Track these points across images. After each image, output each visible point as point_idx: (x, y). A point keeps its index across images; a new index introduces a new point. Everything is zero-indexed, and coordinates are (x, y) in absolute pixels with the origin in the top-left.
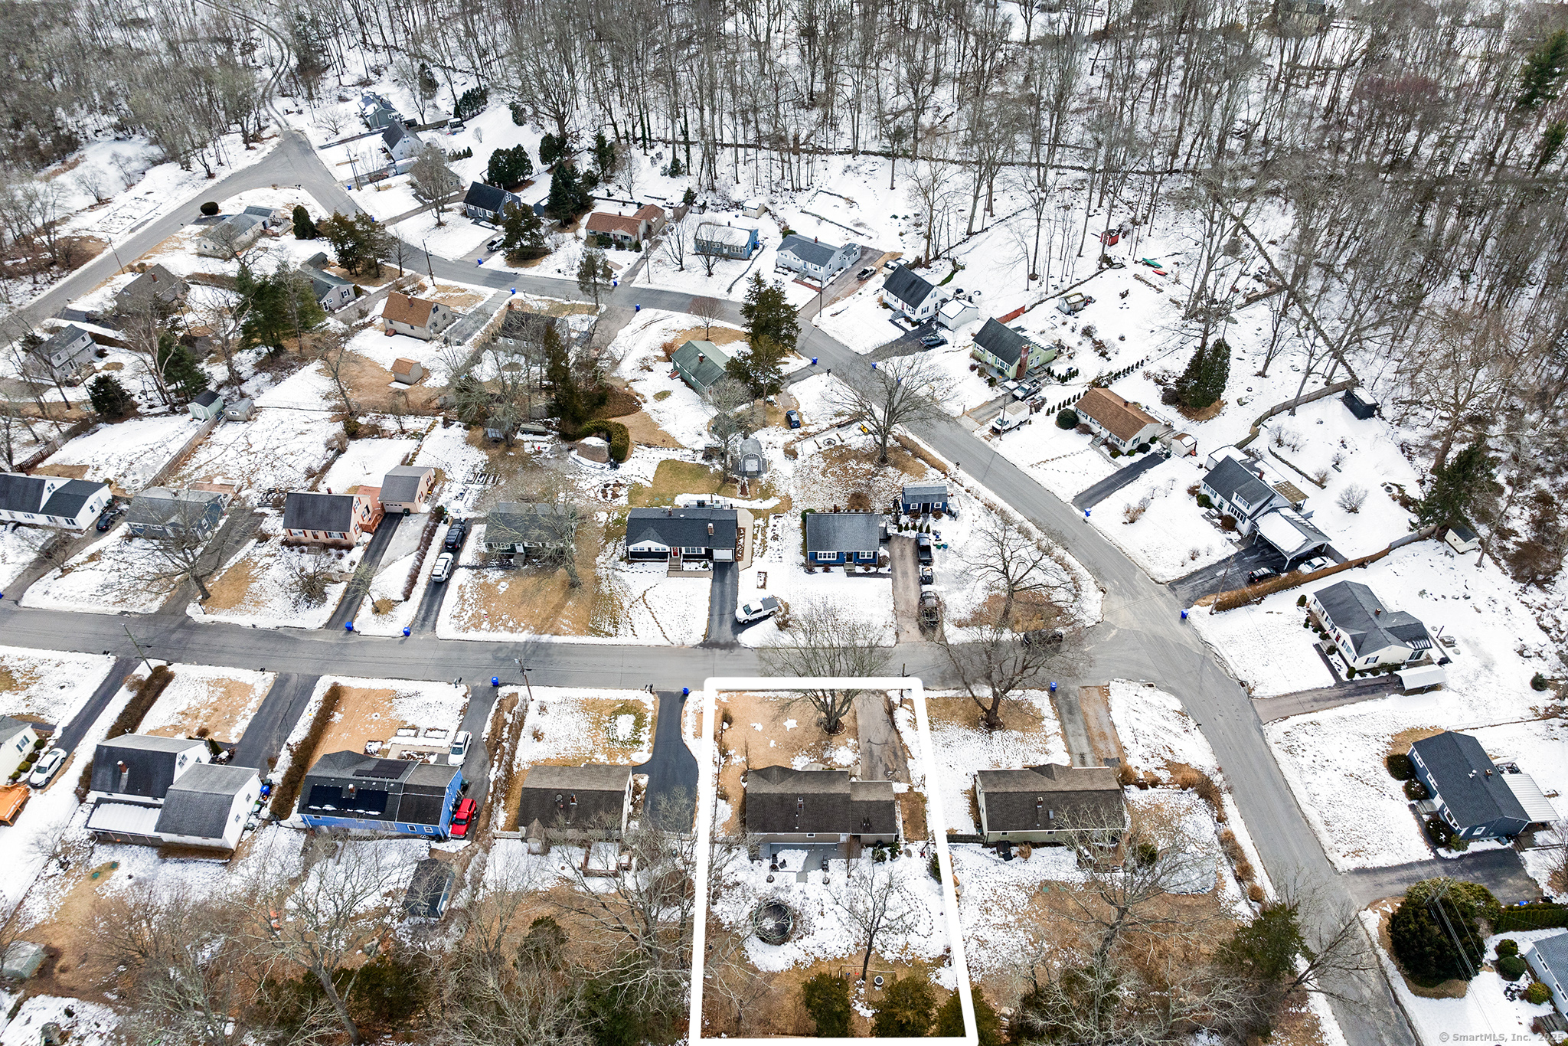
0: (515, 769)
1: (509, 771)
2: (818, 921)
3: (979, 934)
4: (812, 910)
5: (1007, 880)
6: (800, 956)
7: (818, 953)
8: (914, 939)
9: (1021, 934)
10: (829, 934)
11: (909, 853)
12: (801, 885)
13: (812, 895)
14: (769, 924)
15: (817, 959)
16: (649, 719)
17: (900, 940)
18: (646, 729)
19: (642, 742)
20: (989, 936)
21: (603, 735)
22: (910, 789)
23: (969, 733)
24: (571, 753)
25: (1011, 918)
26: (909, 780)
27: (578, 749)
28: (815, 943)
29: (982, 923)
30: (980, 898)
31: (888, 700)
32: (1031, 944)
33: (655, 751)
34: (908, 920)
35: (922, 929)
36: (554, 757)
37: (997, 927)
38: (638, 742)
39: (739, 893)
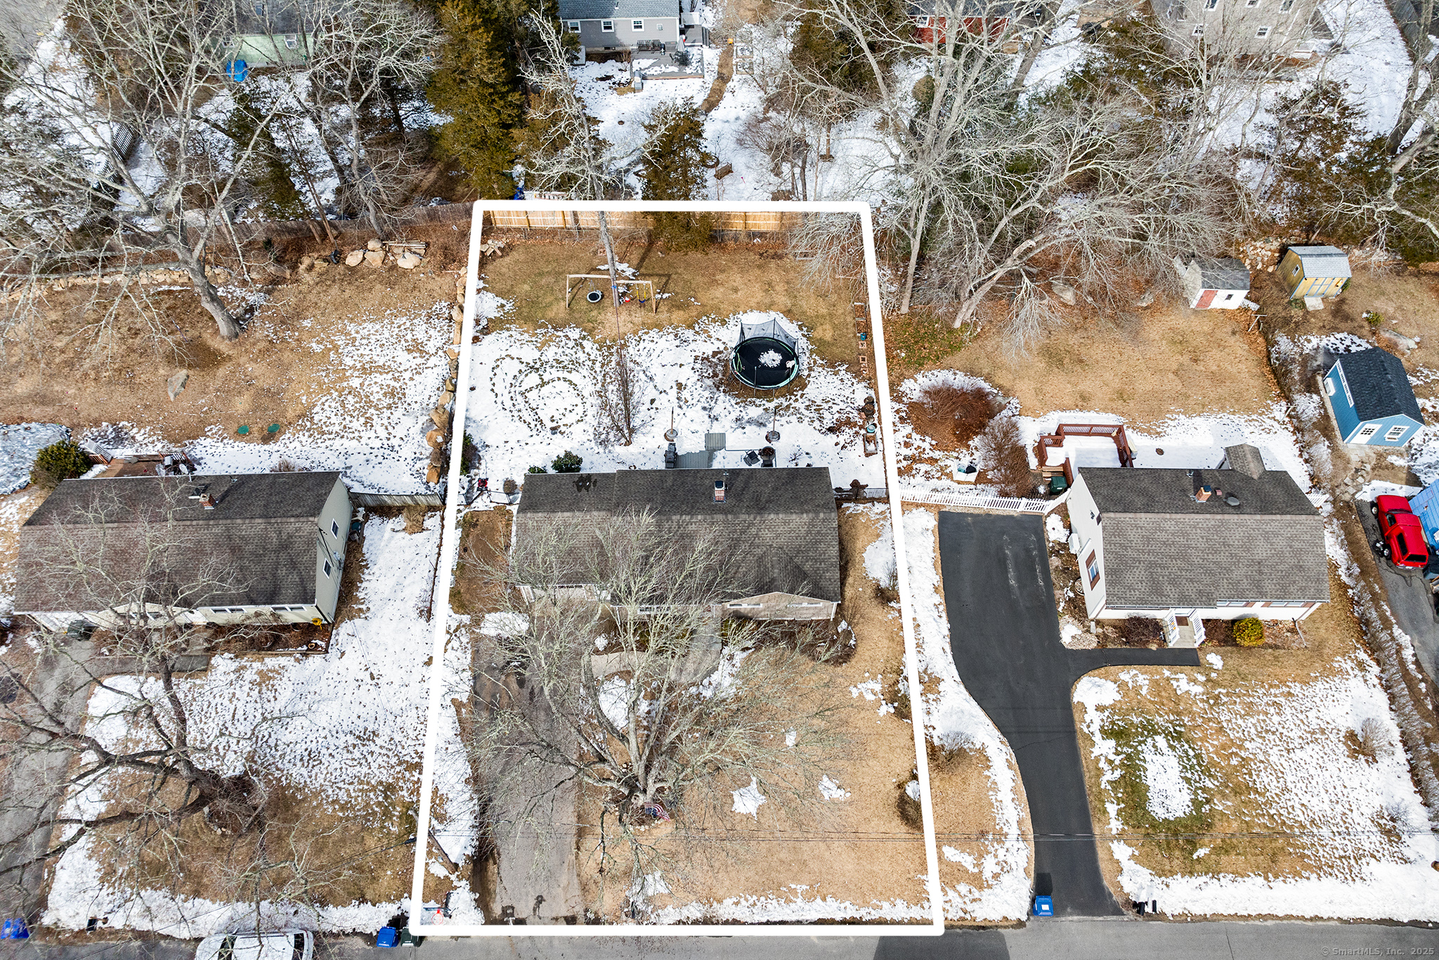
0: (1362, 656)
1: (1374, 648)
2: (687, 375)
3: (419, 361)
4: (698, 392)
5: (338, 441)
6: (716, 330)
7: (689, 334)
8: (530, 354)
9: (348, 361)
10: (668, 358)
11: (510, 487)
12: (717, 428)
13: (696, 413)
14: (771, 358)
15: (691, 327)
16: (1112, 809)
17: (551, 353)
18: (1109, 776)
19: (1107, 733)
20: (403, 357)
21: (1209, 749)
22: (477, 622)
23: (298, 773)
24: (1261, 698)
25: (355, 383)
26: (477, 641)
27: (1250, 709)
28: (692, 346)
29: (407, 375)
30: (398, 413)
31: (483, 904)
32: (336, 348)
33: (1066, 712)
34: (533, 379)
35: (512, 367)
36: (1296, 689)
37: (383, 369)
38: (1116, 733)
39: (827, 415)
